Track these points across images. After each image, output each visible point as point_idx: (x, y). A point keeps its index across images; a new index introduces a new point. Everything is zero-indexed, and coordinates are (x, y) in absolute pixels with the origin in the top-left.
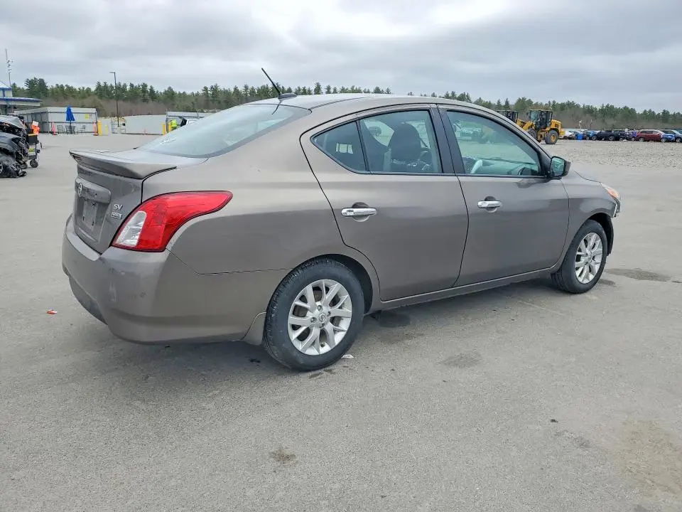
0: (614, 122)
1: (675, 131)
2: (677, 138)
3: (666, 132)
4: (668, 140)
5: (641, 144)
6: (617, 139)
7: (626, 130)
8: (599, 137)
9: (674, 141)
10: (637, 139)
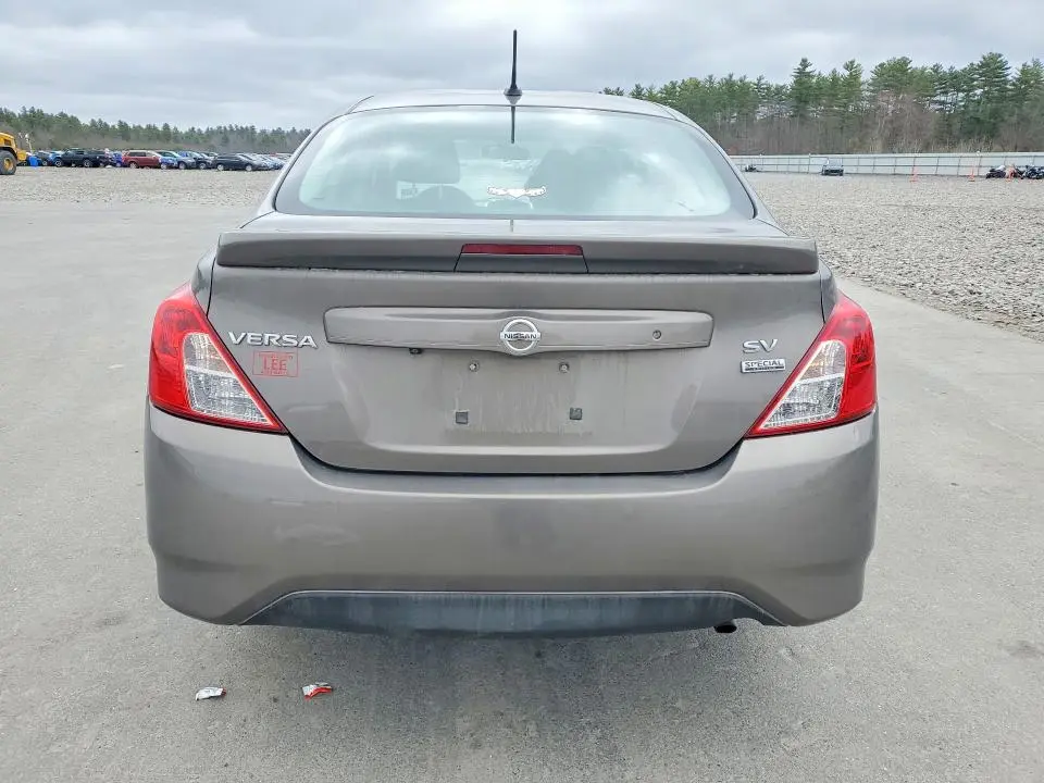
0: (52, 137)
1: (174, 153)
2: (179, 163)
3: (164, 154)
4: (170, 167)
5: (133, 171)
6: (96, 164)
7: (107, 151)
8: (67, 162)
9: (177, 168)
10: (126, 165)
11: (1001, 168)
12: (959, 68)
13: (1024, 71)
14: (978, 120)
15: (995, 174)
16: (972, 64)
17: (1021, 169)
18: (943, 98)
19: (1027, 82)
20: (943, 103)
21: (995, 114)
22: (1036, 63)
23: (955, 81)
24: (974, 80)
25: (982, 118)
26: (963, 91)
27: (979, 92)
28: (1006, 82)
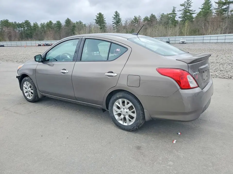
11: (40, 44)
12: (20, 23)
13: (34, 24)
14: (28, 34)
15: (40, 45)
16: (23, 22)
17: (44, 44)
18: (19, 29)
19: (35, 27)
20: (19, 30)
21: (31, 33)
22: (36, 23)
23: (20, 25)
24: (24, 25)
25: (29, 34)
26: (23, 28)
27: (26, 28)
28: (31, 26)
